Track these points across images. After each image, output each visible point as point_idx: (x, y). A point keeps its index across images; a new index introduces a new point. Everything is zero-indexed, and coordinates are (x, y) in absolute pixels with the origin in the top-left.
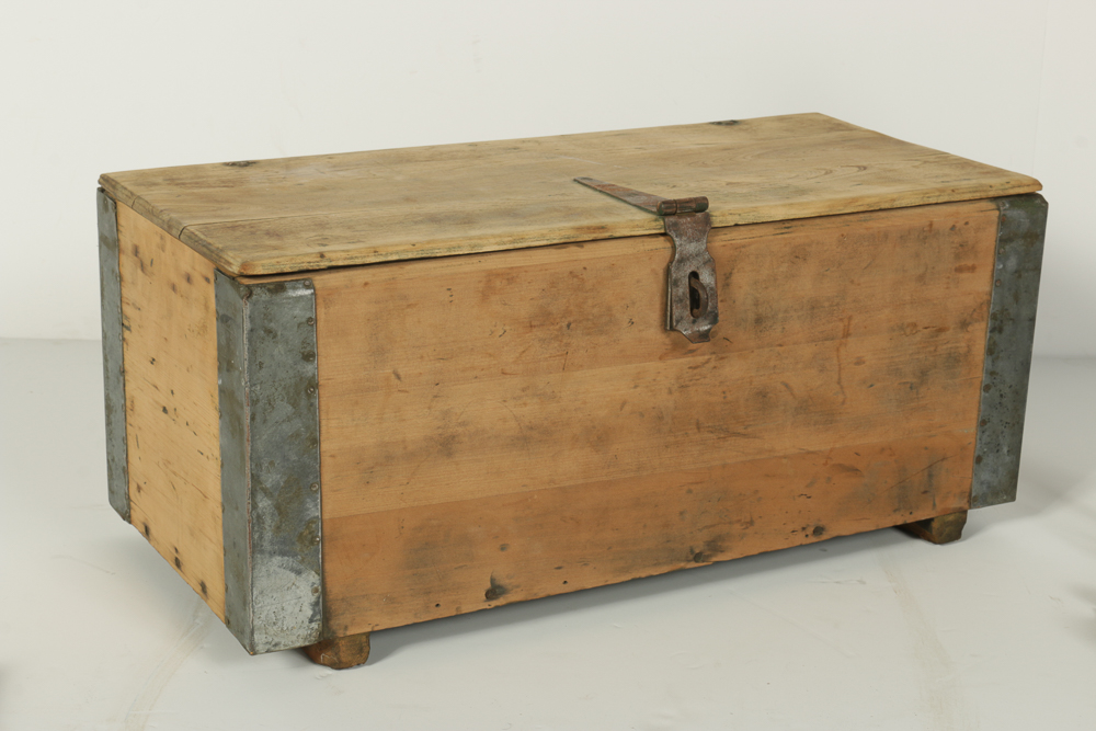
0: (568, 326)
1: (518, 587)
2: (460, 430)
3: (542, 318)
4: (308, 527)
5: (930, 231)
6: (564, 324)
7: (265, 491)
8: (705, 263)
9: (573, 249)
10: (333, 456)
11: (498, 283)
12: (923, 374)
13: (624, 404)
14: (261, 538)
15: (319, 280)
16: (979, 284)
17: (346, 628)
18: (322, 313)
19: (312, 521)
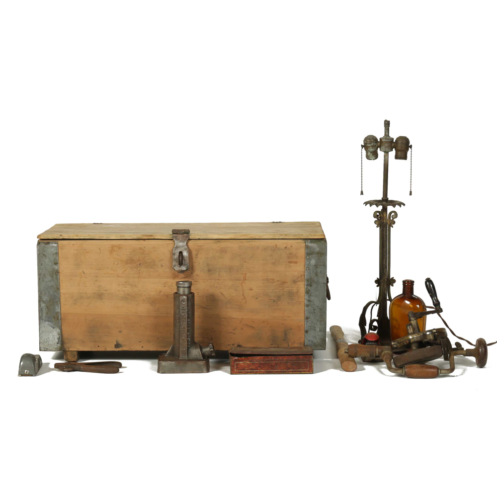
0: (140, 264)
1: (126, 345)
2: (105, 292)
3: (130, 261)
4: (56, 314)
5: (276, 248)
6: (138, 264)
7: (43, 302)
8: (185, 249)
9: (142, 241)
10: (64, 294)
11: (115, 248)
12: (279, 297)
13: (160, 292)
14: (42, 315)
15: (60, 242)
16: (299, 269)
17: (69, 348)
18: (60, 252)
19: (58, 313)
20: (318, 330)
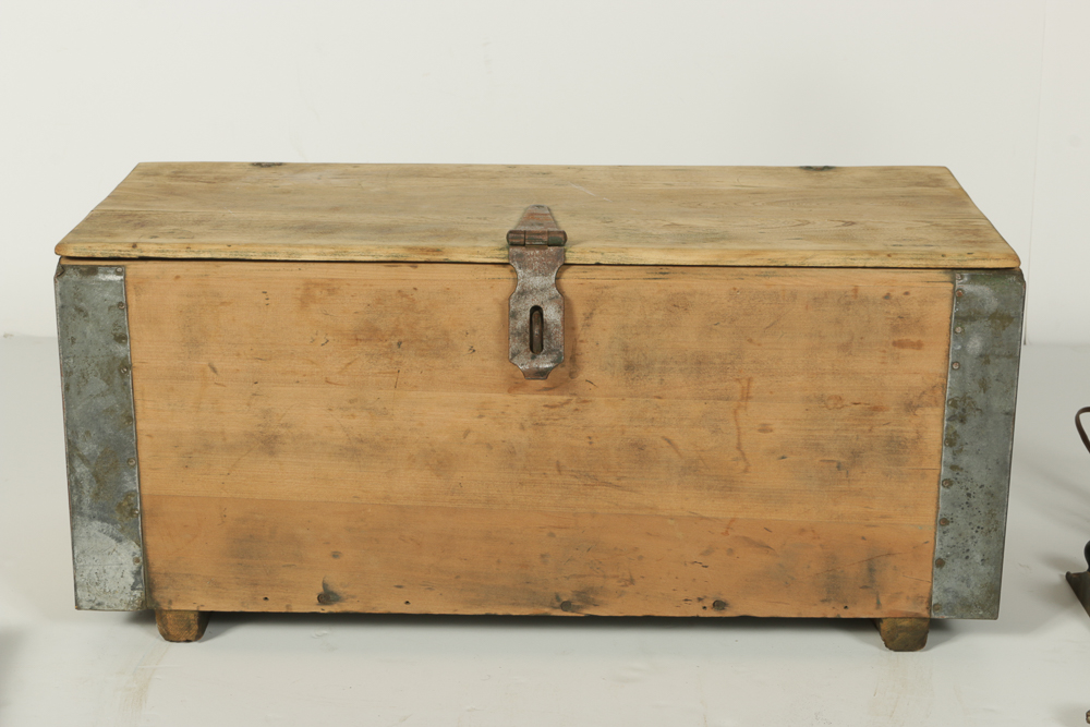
0: (399, 344)
1: (353, 597)
2: (283, 431)
3: (367, 334)
4: (126, 499)
5: (856, 297)
6: (395, 342)
7: (82, 458)
8: (551, 299)
9: (405, 267)
10: (150, 436)
11: (317, 292)
12: (856, 456)
13: (467, 433)
14: (80, 500)
15: (132, 267)
16: (927, 365)
17: (170, 602)
18: (132, 299)
19: (130, 494)
20: (978, 558)
